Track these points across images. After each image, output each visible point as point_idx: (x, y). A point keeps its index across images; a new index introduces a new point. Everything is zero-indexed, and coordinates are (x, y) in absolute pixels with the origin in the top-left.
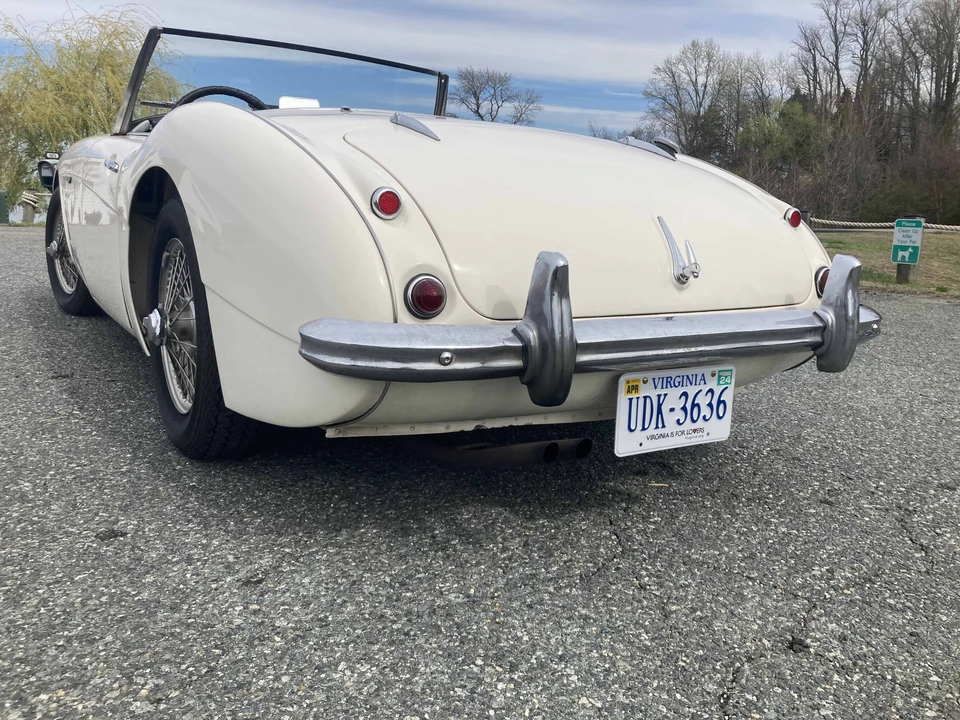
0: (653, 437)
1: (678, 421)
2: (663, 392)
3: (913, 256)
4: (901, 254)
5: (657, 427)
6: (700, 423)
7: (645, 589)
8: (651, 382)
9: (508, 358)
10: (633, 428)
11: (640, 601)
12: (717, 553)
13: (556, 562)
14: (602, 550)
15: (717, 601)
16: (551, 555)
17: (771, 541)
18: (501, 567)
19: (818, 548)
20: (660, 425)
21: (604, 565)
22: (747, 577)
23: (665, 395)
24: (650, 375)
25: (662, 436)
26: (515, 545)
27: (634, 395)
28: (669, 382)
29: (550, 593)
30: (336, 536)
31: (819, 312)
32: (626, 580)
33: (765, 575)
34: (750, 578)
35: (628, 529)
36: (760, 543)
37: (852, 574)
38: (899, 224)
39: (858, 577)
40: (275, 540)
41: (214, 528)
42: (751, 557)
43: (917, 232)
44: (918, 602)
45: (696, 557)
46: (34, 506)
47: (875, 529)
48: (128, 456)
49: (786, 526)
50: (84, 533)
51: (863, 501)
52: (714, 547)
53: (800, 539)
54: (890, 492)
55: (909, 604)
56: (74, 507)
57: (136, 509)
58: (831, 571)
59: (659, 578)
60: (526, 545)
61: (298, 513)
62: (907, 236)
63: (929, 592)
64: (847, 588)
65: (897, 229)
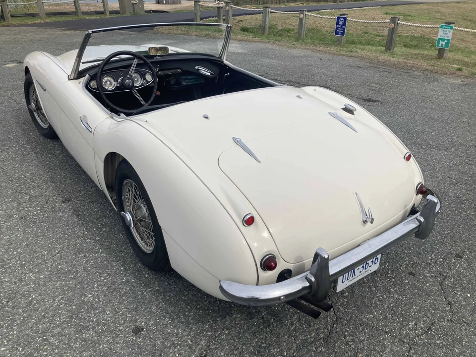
0: (351, 280)
1: (360, 271)
3: (447, 44)
4: (441, 43)
6: (368, 269)
7: (348, 344)
10: (344, 281)
11: (347, 353)
12: (372, 316)
13: (313, 330)
14: (329, 319)
15: (375, 350)
16: (310, 326)
17: (392, 305)
18: (293, 336)
19: (410, 309)
21: (331, 329)
25: (354, 278)
29: (314, 351)
30: (225, 321)
32: (340, 339)
33: (392, 330)
34: (386, 332)
35: (337, 303)
36: (388, 307)
37: (423, 325)
38: (442, 27)
39: (426, 327)
40: (203, 327)
41: (176, 321)
42: (385, 318)
43: (450, 32)
44: (448, 341)
45: (364, 320)
46: (100, 312)
47: (431, 292)
48: (122, 268)
49: (397, 294)
50: (127, 330)
51: (426, 271)
52: (371, 312)
53: (403, 302)
54: (436, 262)
55: (444, 343)
56: (116, 311)
57: (141, 311)
58: (416, 324)
59: (353, 336)
60: (300, 320)
61: (206, 306)
62: (445, 34)
63: (452, 334)
64: (422, 335)
65: (440, 29)
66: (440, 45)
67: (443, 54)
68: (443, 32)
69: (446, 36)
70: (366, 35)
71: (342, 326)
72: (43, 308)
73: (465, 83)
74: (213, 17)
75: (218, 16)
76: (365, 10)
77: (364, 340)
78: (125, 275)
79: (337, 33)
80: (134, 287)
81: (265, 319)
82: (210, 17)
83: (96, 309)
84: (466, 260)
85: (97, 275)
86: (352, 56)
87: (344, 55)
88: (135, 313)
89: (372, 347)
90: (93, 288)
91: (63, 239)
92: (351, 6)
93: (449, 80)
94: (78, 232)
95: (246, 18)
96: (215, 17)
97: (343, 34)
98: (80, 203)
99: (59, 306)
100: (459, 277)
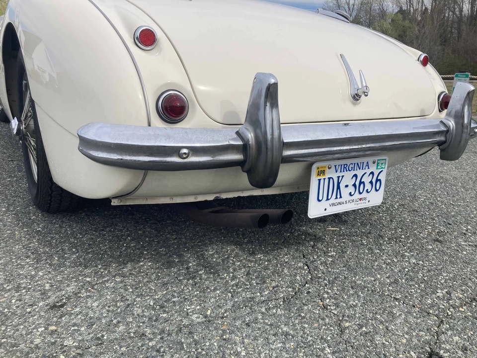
0: (333, 205)
1: (350, 193)
2: (341, 174)
5: (336, 198)
6: (364, 195)
7: (327, 309)
8: (333, 168)
9: (232, 153)
10: (320, 199)
11: (323, 319)
12: (373, 279)
13: (267, 288)
14: (298, 278)
15: (376, 319)
16: (264, 282)
17: (407, 270)
18: (230, 292)
19: (438, 275)
20: (338, 197)
21: (299, 289)
22: (394, 298)
23: (343, 176)
24: (333, 163)
25: (340, 203)
26: (241, 274)
27: (322, 177)
28: (345, 168)
29: (262, 313)
30: (123, 268)
31: (445, 121)
32: (314, 302)
33: (406, 297)
34: (397, 299)
35: (315, 261)
36: (399, 271)
37: (462, 294)
39: (467, 298)
40: (82, 272)
41: (42, 262)
42: (396, 282)
45: (359, 282)
49: (416, 259)
51: (460, 240)
52: (371, 275)
53: (425, 268)
58: (449, 293)
59: (336, 300)
60: (248, 274)
64: (461, 306)
71: (320, 287)
77: (356, 306)
81: (191, 270)
89: (369, 315)
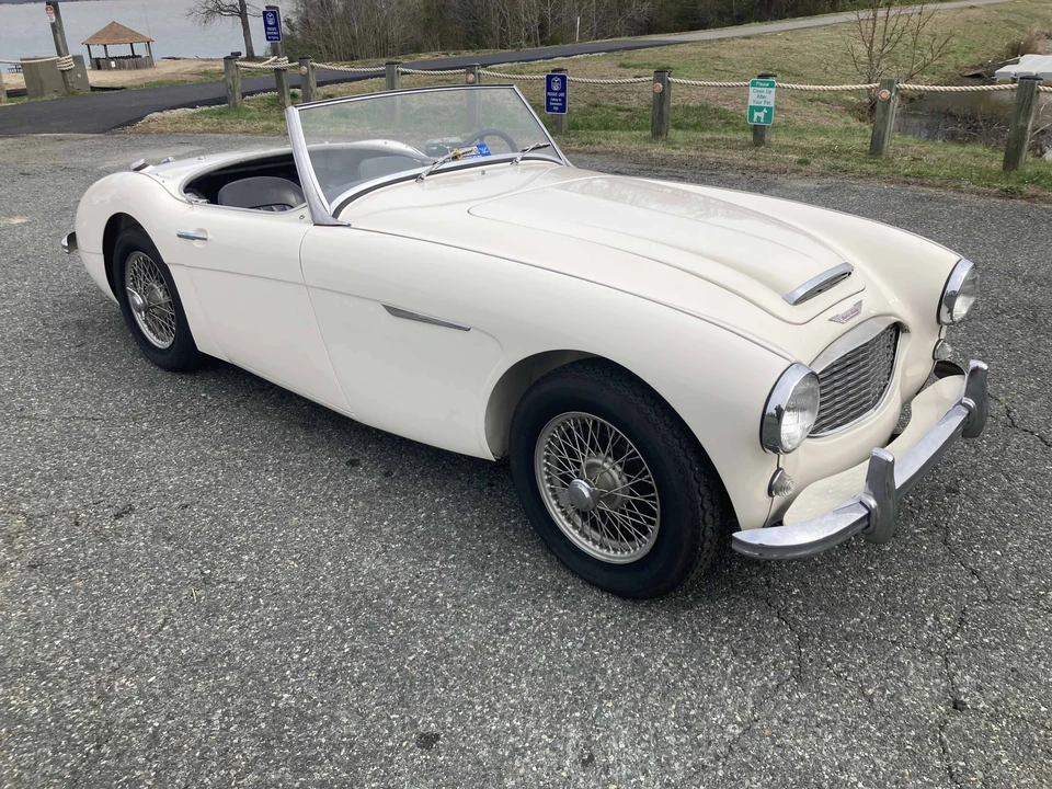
3: (768, 116)
4: (756, 114)
7: (841, 677)
13: (768, 667)
14: (787, 642)
17: (882, 594)
18: (737, 684)
19: (915, 594)
32: (824, 671)
33: (902, 637)
35: (786, 609)
36: (877, 599)
37: (949, 616)
38: (753, 84)
39: (955, 620)
40: (560, 706)
41: (498, 705)
42: (882, 618)
43: (770, 92)
44: (1001, 635)
45: (849, 629)
46: (327, 724)
47: (936, 557)
48: (329, 628)
49: (882, 573)
50: (404, 744)
51: (912, 526)
52: (853, 614)
54: (921, 507)
55: (997, 640)
56: (361, 714)
57: (415, 702)
58: (936, 618)
59: (842, 662)
60: (736, 654)
61: (544, 665)
62: (762, 97)
63: (1002, 623)
64: (955, 634)
65: (751, 89)
66: (755, 119)
67: (763, 136)
68: (757, 94)
69: (763, 100)
70: (597, 110)
72: (193, 742)
73: (824, 186)
74: (265, 91)
75: (279, 87)
76: (578, 60)
78: (344, 641)
79: (550, 109)
80: (375, 660)
81: (671, 665)
82: (258, 92)
83: (313, 719)
84: (967, 494)
85: (281, 653)
86: (596, 153)
87: (579, 152)
88: (405, 709)
89: (883, 673)
90: (285, 678)
91: (161, 593)
92: (549, 55)
93: (795, 183)
94: (188, 573)
95: (339, 89)
96: (270, 90)
97: (562, 109)
98: (159, 513)
99: (227, 730)
100: (970, 525)
